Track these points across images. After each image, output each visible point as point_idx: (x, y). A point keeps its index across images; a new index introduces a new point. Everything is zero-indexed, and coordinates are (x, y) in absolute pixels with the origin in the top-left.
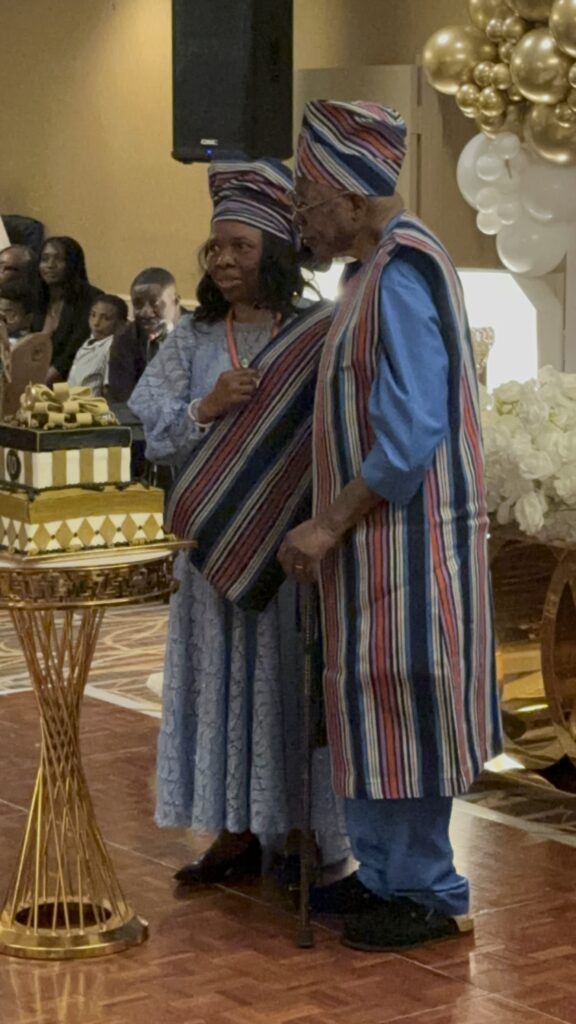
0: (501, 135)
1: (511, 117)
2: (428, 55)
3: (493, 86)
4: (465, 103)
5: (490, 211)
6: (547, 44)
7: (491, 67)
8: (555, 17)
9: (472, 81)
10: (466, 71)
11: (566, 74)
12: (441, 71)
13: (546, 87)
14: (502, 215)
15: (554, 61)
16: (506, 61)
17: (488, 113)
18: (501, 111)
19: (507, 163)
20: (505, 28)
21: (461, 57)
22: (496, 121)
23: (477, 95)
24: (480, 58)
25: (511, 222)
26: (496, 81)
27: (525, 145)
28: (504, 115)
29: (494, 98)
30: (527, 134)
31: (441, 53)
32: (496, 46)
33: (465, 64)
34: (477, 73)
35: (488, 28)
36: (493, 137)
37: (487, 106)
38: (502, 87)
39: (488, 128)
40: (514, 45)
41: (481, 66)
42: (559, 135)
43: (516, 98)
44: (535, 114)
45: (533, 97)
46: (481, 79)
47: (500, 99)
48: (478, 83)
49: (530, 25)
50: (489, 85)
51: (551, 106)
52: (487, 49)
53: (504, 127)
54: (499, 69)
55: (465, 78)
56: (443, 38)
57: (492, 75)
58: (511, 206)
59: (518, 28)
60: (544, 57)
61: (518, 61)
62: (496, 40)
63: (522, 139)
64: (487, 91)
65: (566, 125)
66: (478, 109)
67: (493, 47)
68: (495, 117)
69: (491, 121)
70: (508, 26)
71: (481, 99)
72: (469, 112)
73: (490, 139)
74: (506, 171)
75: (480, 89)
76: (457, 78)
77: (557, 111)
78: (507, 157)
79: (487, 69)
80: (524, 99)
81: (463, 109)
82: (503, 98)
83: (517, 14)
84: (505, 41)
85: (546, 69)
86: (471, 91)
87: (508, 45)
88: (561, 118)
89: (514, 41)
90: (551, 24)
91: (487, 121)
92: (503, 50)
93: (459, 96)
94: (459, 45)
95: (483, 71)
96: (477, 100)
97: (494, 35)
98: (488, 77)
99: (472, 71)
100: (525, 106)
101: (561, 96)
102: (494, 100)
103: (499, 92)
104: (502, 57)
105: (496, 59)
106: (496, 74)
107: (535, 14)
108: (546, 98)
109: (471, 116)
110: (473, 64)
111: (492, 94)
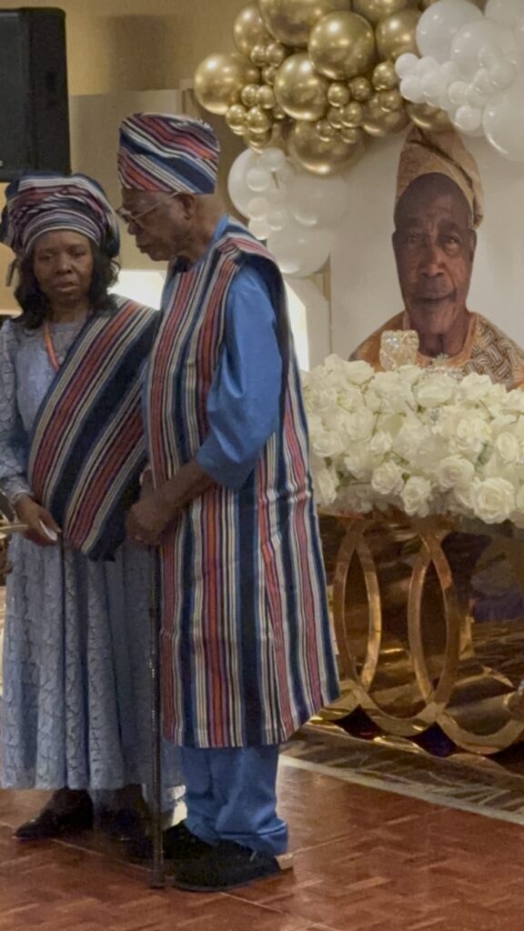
0: (269, 150)
1: (275, 134)
2: (199, 80)
3: (259, 105)
4: (235, 122)
5: (260, 219)
6: (307, 67)
7: (256, 89)
8: (314, 43)
9: (239, 101)
10: (233, 93)
11: (326, 93)
12: (211, 93)
13: (307, 106)
14: (272, 222)
15: (313, 82)
16: (269, 83)
17: (255, 130)
18: (267, 128)
19: (274, 175)
20: (268, 53)
21: (229, 80)
22: (263, 137)
23: (245, 115)
24: (246, 82)
25: (280, 228)
26: (261, 102)
27: (290, 159)
28: (270, 131)
29: (261, 117)
30: (292, 149)
31: (210, 78)
32: (260, 69)
33: (233, 87)
34: (243, 94)
35: (253, 54)
36: (260, 152)
37: (254, 124)
38: (267, 106)
39: (255, 144)
40: (277, 68)
41: (247, 89)
42: (320, 149)
43: (280, 117)
44: (297, 130)
45: (295, 115)
46: (248, 99)
47: (266, 118)
48: (246, 104)
49: (290, 51)
50: (256, 105)
51: (313, 123)
52: (252, 73)
53: (271, 142)
54: (264, 91)
55: (233, 99)
56: (212, 64)
57: (258, 96)
58: (279, 214)
59: (279, 54)
60: (304, 79)
61: (281, 83)
62: (260, 65)
63: (287, 153)
64: (254, 111)
65: (327, 140)
66: (246, 127)
67: (257, 71)
68: (262, 134)
69: (258, 137)
70: (271, 52)
71: (249, 118)
72: (238, 130)
73: (258, 155)
74: (274, 182)
75: (247, 109)
76: (226, 100)
77: (318, 127)
78: (274, 169)
79: (253, 90)
80: (287, 117)
81: (232, 127)
82: (268, 117)
83: (278, 41)
84: (268, 65)
85: (306, 90)
86: (239, 111)
87: (271, 69)
88: (322, 133)
89: (276, 66)
90: (310, 49)
91: (254, 137)
92: (267, 73)
93: (228, 115)
94: (227, 70)
95: (249, 93)
96: (245, 119)
97: (258, 60)
98: (255, 97)
99: (239, 92)
100: (288, 123)
101: (320, 114)
102: (261, 118)
103: (264, 111)
104: (266, 79)
105: (260, 82)
106: (261, 95)
107: (295, 41)
108: (307, 116)
109: (240, 133)
110: (240, 86)
111: (259, 113)
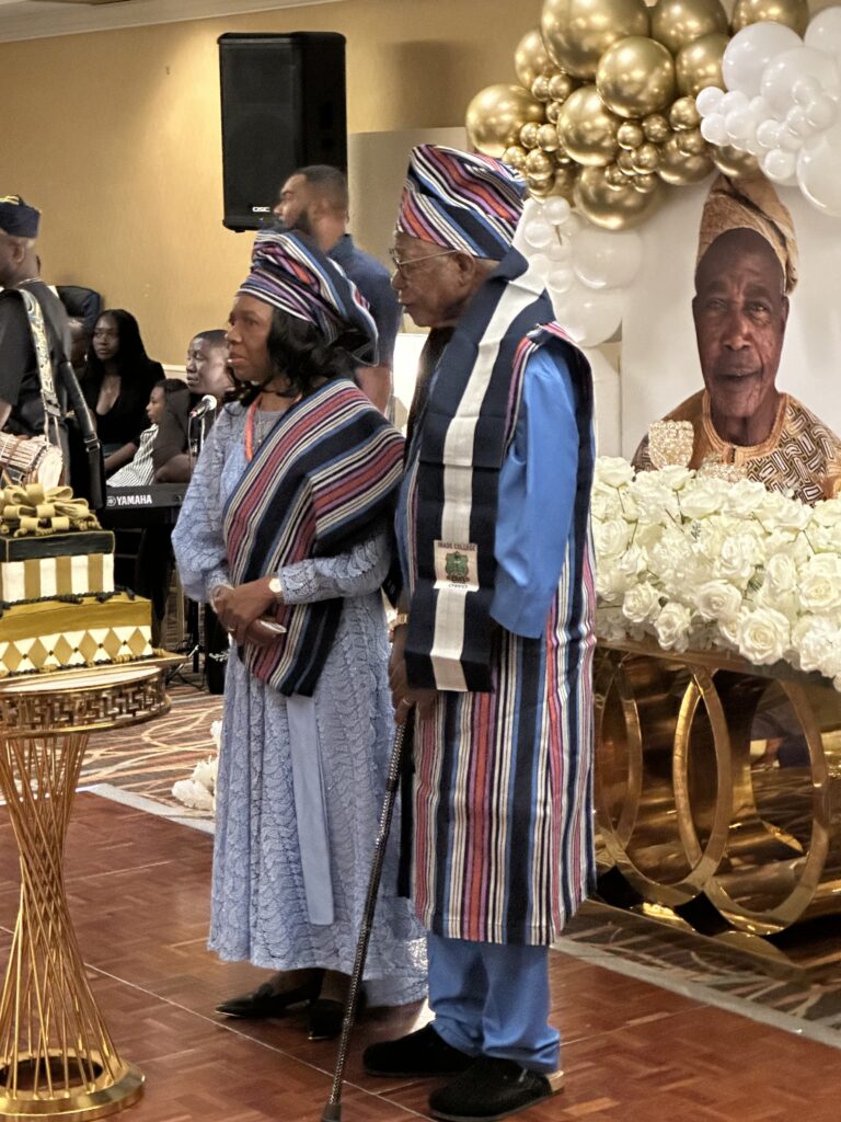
0: (550, 199)
1: (560, 181)
2: (472, 116)
3: (540, 148)
6: (594, 102)
7: (537, 128)
8: (602, 75)
9: (518, 143)
10: (511, 133)
11: (615, 135)
13: (596, 148)
14: (554, 282)
15: (603, 121)
16: (552, 121)
17: (536, 177)
18: (549, 175)
20: (551, 87)
21: (507, 118)
22: (545, 185)
23: (524, 158)
24: (526, 119)
25: (563, 290)
26: (543, 144)
27: (575, 210)
28: (553, 178)
29: (542, 162)
30: (577, 198)
31: (486, 115)
32: (544, 106)
33: (511, 126)
34: (523, 135)
35: (534, 87)
36: (542, 201)
37: (535, 170)
38: (550, 149)
39: (538, 193)
40: (561, 104)
41: (527, 128)
42: (610, 199)
43: (565, 161)
44: (584, 176)
45: (579, 158)
46: (529, 142)
47: (547, 162)
48: (525, 145)
49: (578, 83)
50: (536, 147)
51: (601, 169)
52: (534, 109)
53: (554, 190)
54: (546, 131)
55: (511, 140)
56: (488, 98)
57: (538, 137)
58: (562, 273)
59: (564, 87)
60: (590, 118)
61: (565, 121)
62: (543, 100)
63: (572, 204)
64: (534, 154)
65: (617, 189)
66: (525, 172)
67: (539, 107)
68: (544, 181)
69: (540, 184)
70: (555, 86)
71: (528, 162)
73: (541, 205)
74: (556, 237)
75: (527, 151)
76: (502, 139)
77: (607, 173)
78: (557, 222)
79: (534, 130)
80: (572, 162)
82: (551, 161)
83: (564, 72)
84: (552, 101)
85: (594, 129)
86: (517, 153)
87: (555, 104)
88: (613, 182)
89: (561, 100)
90: (598, 82)
91: (535, 185)
92: (549, 110)
94: (505, 106)
95: (529, 133)
96: (524, 163)
97: (540, 94)
98: (535, 138)
99: (518, 132)
100: (574, 169)
101: (610, 158)
103: (546, 154)
104: (549, 118)
105: (543, 120)
106: (543, 135)
107: (582, 72)
108: (595, 160)
110: (519, 124)
111: (540, 157)
